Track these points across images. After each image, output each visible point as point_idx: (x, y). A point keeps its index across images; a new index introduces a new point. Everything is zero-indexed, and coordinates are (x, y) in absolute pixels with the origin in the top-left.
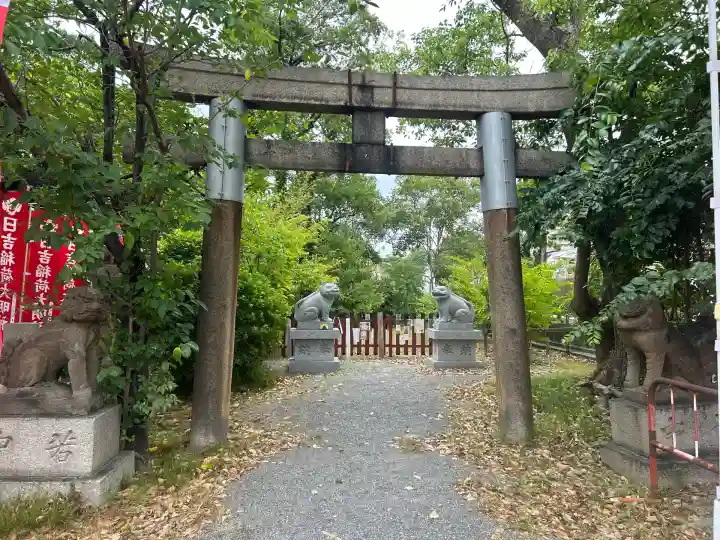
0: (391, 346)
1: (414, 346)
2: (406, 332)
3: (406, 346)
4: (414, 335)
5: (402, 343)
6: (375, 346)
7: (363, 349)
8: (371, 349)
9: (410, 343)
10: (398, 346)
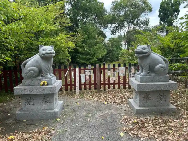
0: (105, 84)
1: (119, 83)
2: (114, 76)
3: (114, 84)
4: (119, 77)
5: (112, 81)
6: (95, 84)
7: (88, 86)
8: (93, 86)
9: (116, 82)
10: (109, 84)
